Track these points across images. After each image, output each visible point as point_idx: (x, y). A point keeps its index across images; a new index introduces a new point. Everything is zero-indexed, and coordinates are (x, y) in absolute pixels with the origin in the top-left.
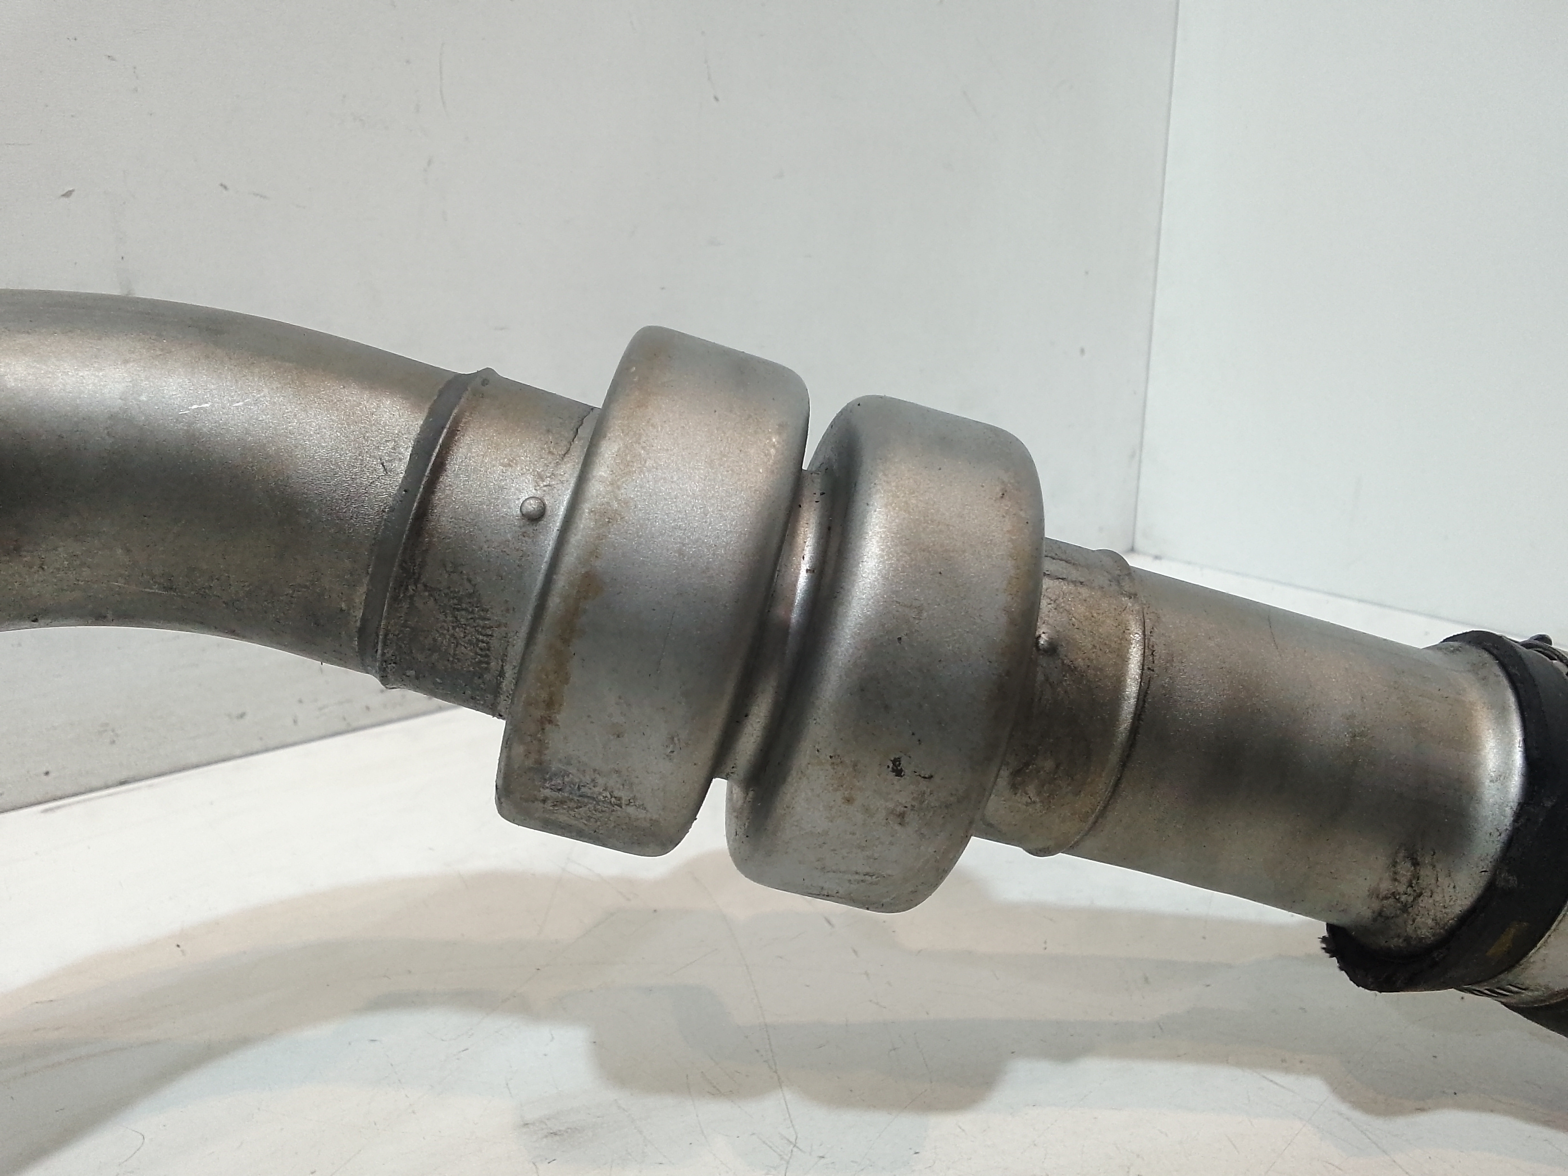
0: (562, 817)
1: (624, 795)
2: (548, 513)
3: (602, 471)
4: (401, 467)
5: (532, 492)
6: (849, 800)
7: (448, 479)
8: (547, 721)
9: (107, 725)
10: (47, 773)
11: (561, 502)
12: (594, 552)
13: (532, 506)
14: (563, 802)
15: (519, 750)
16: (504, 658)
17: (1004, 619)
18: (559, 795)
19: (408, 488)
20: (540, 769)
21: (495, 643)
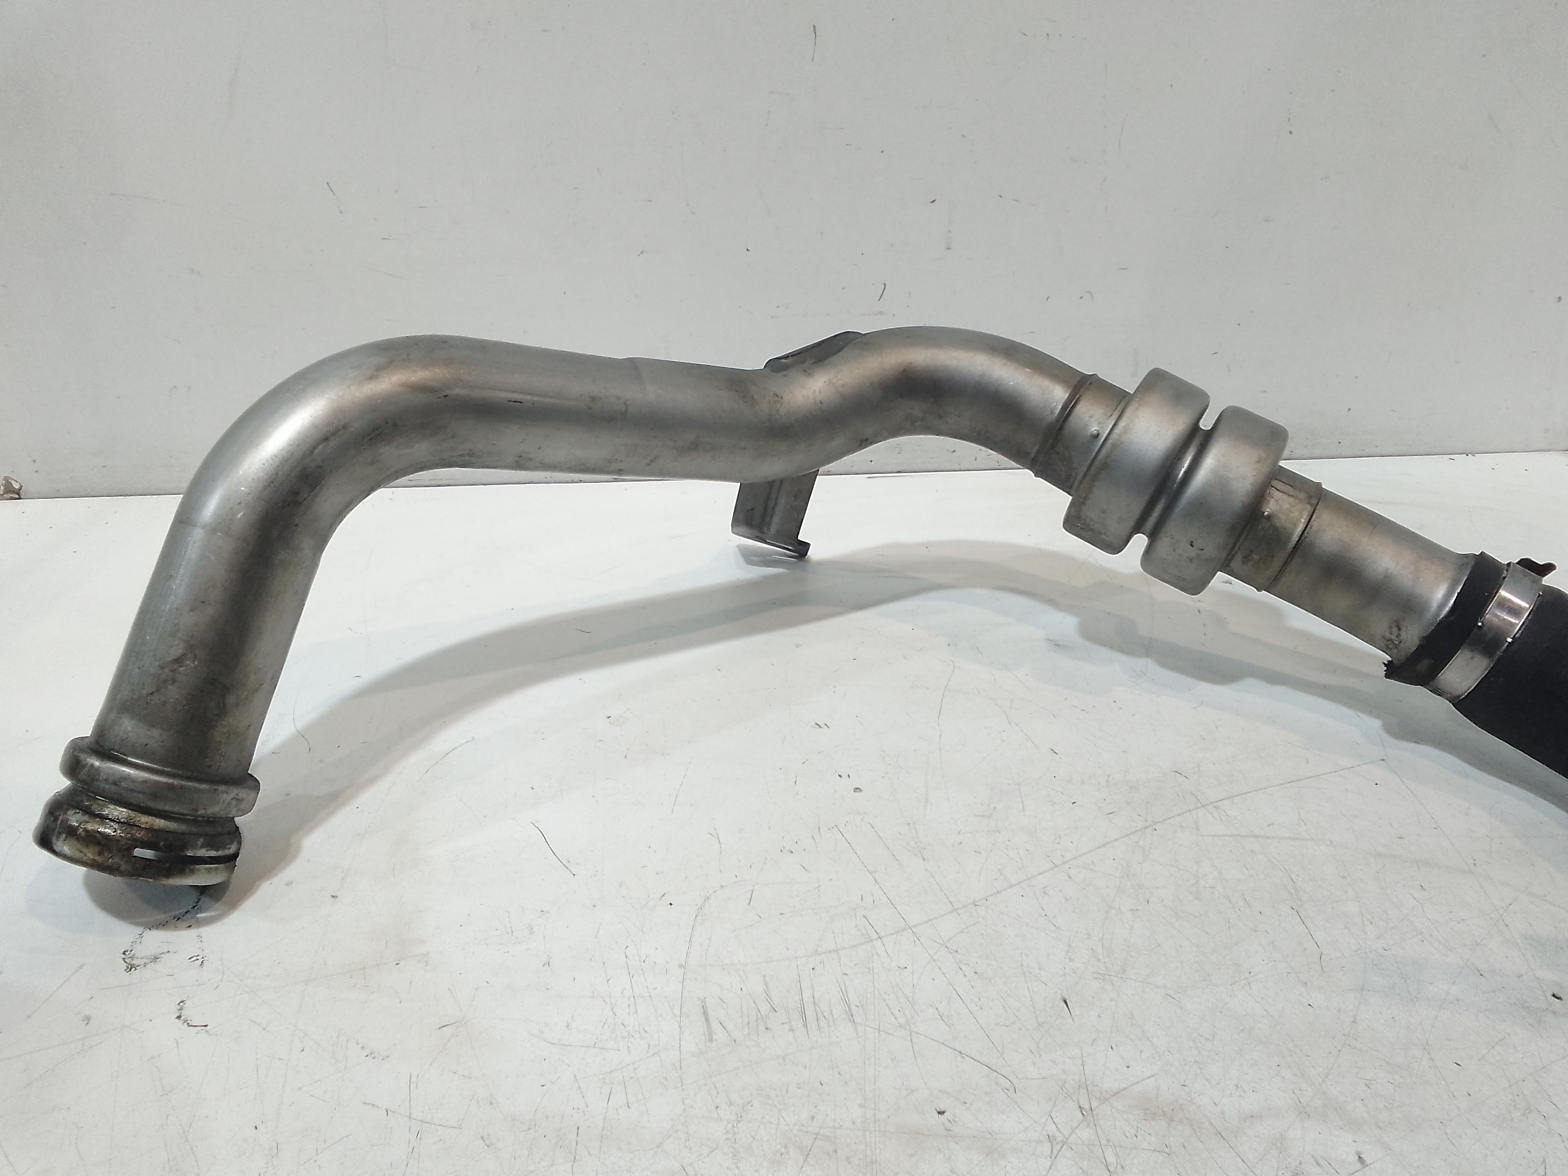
0: (1082, 533)
1: (1103, 531)
2: (1100, 436)
3: (1122, 424)
4: (1057, 412)
5: (1097, 429)
6: (1174, 551)
7: (1071, 418)
8: (1083, 503)
9: (898, 445)
10: (871, 461)
11: (1105, 433)
12: (1108, 456)
13: (1095, 432)
14: (1083, 528)
15: (1073, 510)
16: (1075, 478)
17: (1241, 505)
18: (1082, 526)
19: (1057, 420)
20: (1078, 518)
21: (1073, 474)
